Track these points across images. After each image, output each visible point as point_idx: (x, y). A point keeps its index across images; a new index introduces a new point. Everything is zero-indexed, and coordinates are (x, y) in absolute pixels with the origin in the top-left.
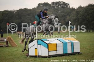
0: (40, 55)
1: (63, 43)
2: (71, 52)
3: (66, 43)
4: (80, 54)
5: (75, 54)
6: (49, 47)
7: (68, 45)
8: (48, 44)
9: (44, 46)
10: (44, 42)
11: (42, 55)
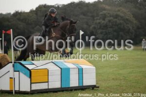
0: (17, 89)
1: (61, 69)
2: (77, 85)
3: (68, 69)
4: (95, 88)
5: (85, 89)
6: (32, 75)
7: (71, 73)
8: (30, 71)
9: (25, 74)
10: (25, 67)
11: (21, 90)
